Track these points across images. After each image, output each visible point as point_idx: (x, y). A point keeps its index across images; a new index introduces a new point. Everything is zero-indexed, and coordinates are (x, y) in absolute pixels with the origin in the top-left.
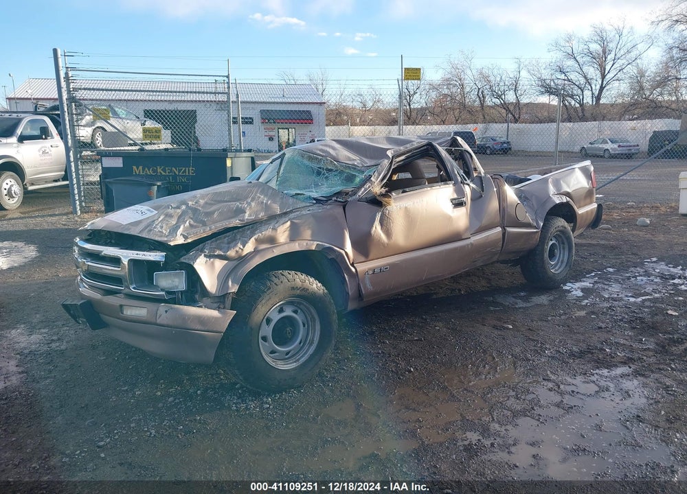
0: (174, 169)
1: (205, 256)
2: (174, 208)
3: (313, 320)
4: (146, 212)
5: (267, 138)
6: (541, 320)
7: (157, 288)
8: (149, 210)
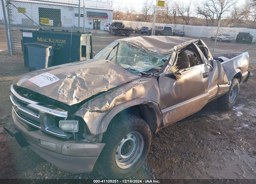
0: (56, 40)
1: (89, 111)
2: (69, 78)
3: (141, 141)
4: (53, 79)
5: (89, 23)
6: (231, 129)
7: (61, 130)
8: (54, 78)
